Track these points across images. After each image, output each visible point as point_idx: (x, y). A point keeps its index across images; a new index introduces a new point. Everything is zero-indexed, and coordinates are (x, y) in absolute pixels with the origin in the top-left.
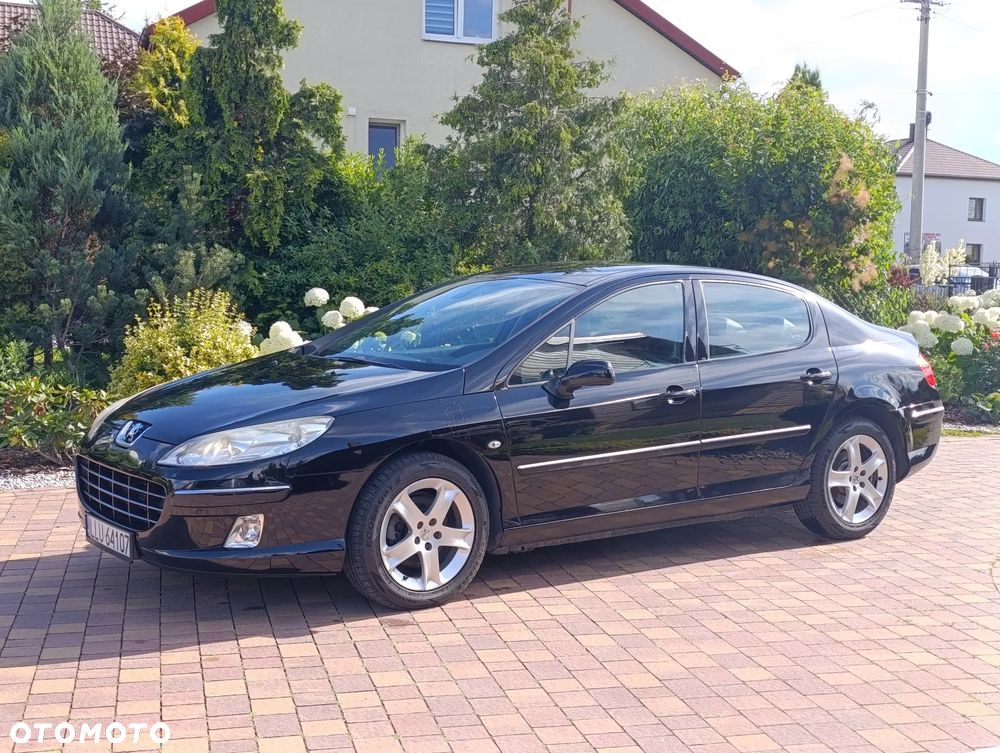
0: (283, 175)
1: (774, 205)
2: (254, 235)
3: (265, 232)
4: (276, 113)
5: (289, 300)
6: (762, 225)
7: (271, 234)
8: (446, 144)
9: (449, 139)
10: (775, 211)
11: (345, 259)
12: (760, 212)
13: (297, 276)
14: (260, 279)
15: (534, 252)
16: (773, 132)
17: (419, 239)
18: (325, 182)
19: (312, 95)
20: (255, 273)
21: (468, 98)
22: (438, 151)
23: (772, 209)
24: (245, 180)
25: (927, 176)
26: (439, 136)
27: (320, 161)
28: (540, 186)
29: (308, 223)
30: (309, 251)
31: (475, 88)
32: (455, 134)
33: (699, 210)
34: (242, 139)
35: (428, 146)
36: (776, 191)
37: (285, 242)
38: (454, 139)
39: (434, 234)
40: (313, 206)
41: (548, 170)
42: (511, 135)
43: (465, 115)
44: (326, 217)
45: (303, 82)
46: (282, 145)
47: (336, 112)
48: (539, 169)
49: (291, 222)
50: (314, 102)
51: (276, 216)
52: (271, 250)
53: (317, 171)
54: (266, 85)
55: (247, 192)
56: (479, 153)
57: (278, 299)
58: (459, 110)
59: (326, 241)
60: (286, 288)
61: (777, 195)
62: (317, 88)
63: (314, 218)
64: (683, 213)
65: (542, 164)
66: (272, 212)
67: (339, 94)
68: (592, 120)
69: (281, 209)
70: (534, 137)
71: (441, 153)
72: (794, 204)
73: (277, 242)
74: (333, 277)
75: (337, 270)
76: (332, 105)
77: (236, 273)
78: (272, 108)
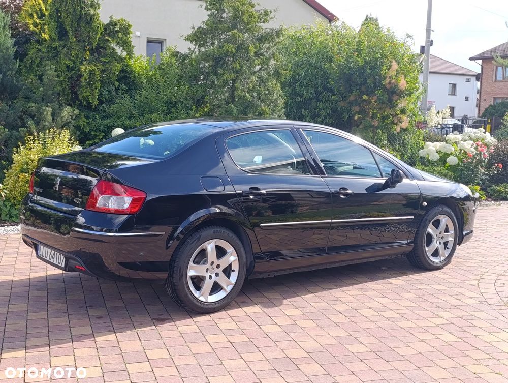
0: (100, 67)
1: (358, 88)
2: (84, 98)
3: (90, 97)
4: (96, 33)
5: (103, 134)
6: (352, 98)
7: (93, 98)
8: (188, 51)
9: (190, 49)
10: (358, 90)
11: (134, 113)
12: (351, 91)
13: (108, 121)
14: (87, 123)
15: (235, 110)
16: (357, 49)
17: (174, 103)
18: (123, 71)
19: (116, 25)
20: (85, 119)
21: (199, 28)
22: (183, 55)
23: (357, 89)
24: (79, 70)
25: (431, 72)
26: (184, 47)
27: (120, 59)
28: (238, 75)
29: (114, 93)
30: (114, 108)
31: (203, 22)
32: (192, 46)
33: (319, 89)
34: (78, 47)
35: (178, 53)
36: (359, 81)
37: (101, 102)
38: (192, 49)
39: (182, 100)
40: (117, 84)
41: (242, 67)
42: (223, 47)
43: (198, 37)
44: (123, 90)
45: (111, 17)
46: (99, 51)
47: (129, 33)
48: (238, 66)
49: (105, 92)
50: (117, 28)
51: (96, 89)
52: (94, 107)
53: (119, 65)
54: (91, 18)
55: (81, 76)
56: (206, 57)
57: (97, 134)
58: (195, 34)
59: (124, 103)
60: (102, 128)
61: (359, 83)
62: (119, 21)
63: (116, 90)
64: (312, 90)
65: (239, 64)
66: (94, 87)
67: (130, 24)
68: (265, 40)
69: (98, 85)
70: (235, 49)
71: (185, 57)
72: (368, 87)
73: (96, 103)
74: (127, 122)
75: (130, 118)
76: (126, 30)
77: (74, 119)
78: (94, 31)
